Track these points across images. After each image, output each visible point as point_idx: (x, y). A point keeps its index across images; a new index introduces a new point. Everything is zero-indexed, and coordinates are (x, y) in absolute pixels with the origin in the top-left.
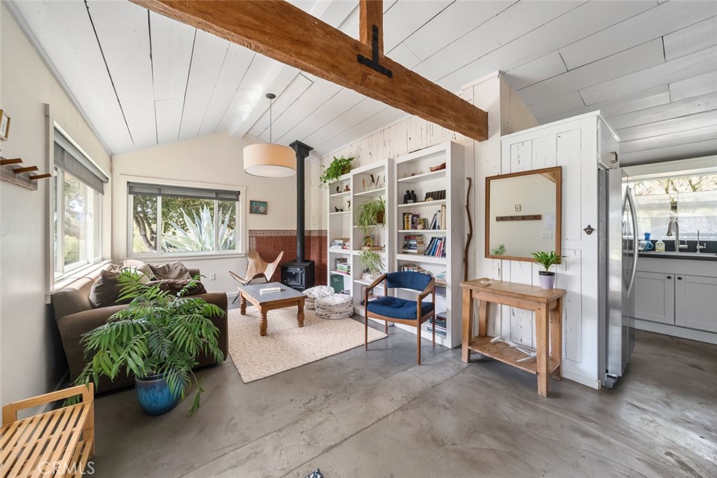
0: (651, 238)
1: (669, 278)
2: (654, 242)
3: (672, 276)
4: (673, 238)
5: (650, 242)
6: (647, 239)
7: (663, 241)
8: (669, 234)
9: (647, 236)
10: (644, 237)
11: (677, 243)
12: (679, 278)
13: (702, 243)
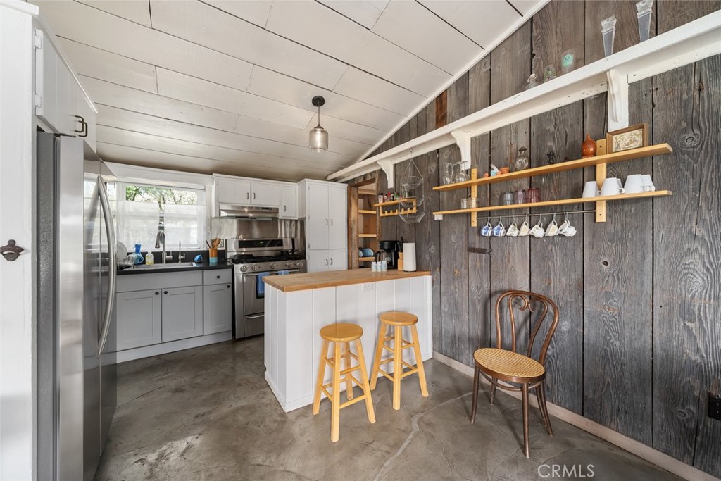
0: (142, 250)
1: (157, 294)
2: (144, 254)
3: (159, 291)
4: (161, 249)
5: (141, 255)
6: (137, 251)
7: (153, 253)
8: (157, 246)
9: (138, 247)
10: (134, 250)
11: (164, 254)
12: (166, 293)
13: (182, 253)
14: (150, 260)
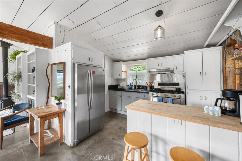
1: (129, 98)
10: (130, 84)
11: (136, 86)
12: (131, 98)
13: (141, 86)
14: (133, 88)
